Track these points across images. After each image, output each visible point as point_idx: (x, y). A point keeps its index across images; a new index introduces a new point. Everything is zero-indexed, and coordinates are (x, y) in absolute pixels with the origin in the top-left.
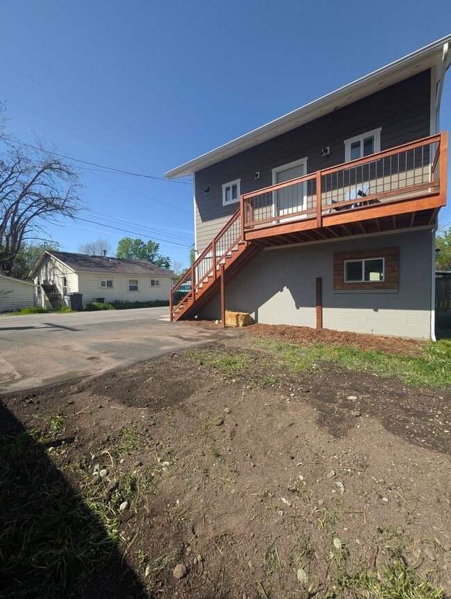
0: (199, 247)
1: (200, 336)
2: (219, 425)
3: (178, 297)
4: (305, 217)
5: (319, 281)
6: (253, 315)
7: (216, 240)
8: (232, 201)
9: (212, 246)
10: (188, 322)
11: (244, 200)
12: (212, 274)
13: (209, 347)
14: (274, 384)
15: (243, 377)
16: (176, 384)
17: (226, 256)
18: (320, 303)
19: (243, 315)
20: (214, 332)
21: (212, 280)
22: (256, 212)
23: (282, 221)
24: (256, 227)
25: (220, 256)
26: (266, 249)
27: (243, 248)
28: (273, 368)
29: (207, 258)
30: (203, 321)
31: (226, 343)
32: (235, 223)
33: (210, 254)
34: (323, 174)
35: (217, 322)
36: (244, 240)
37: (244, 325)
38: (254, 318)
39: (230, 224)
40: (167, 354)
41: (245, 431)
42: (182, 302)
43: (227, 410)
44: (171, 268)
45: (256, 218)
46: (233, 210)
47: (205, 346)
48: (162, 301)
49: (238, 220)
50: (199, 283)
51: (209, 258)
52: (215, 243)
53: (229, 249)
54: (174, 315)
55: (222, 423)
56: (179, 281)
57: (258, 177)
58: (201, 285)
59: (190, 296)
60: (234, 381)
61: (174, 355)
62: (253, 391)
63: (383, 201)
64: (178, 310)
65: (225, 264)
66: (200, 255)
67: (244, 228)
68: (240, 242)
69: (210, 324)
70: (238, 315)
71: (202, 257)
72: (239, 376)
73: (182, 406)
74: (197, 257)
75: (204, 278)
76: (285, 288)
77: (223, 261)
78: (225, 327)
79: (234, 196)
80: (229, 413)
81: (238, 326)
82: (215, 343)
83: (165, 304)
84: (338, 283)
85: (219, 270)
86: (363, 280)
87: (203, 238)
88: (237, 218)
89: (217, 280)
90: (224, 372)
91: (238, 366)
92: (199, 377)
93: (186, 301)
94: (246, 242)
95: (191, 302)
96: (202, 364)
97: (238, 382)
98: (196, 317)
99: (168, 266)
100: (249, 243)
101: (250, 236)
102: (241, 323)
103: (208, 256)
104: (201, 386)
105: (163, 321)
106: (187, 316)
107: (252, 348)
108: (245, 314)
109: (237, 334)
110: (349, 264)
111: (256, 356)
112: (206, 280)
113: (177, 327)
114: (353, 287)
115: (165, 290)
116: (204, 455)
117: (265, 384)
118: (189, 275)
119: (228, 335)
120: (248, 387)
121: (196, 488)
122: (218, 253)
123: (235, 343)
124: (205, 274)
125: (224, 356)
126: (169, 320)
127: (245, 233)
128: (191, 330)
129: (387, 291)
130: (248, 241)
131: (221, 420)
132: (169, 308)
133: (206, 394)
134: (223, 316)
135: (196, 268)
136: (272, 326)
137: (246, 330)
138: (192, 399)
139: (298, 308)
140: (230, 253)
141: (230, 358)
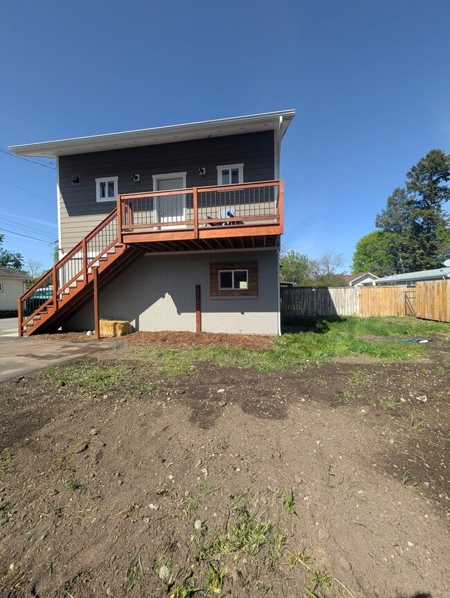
0: (64, 245)
1: (64, 352)
2: (82, 451)
3: (32, 305)
4: (184, 227)
5: (198, 288)
6: (133, 323)
7: (88, 239)
8: (107, 199)
9: (83, 245)
10: (47, 335)
11: (122, 201)
12: (82, 278)
13: (77, 363)
14: (151, 391)
15: (116, 391)
16: (24, 415)
17: (100, 258)
18: (199, 308)
19: (122, 324)
20: (84, 345)
21: (82, 286)
22: (135, 215)
23: (163, 228)
24: (136, 231)
25: (92, 258)
26: (147, 254)
27: (121, 251)
28: (151, 376)
29: (75, 259)
30: (70, 334)
31: (99, 356)
32: (111, 223)
33: (80, 255)
34: (199, 191)
35: (89, 333)
36: (122, 242)
37: (123, 334)
38: (134, 326)
39: (104, 224)
40: (10, 380)
41: (114, 449)
42: (36, 312)
43: (93, 431)
44: (23, 268)
45: (135, 221)
46: (109, 208)
47: (70, 363)
49: (114, 221)
50: (66, 286)
51: (78, 259)
52: (86, 243)
53: (103, 251)
54: (25, 328)
55: (87, 447)
56: (31, 283)
57: (138, 180)
58: (67, 291)
59: (51, 303)
60: (105, 397)
61: (21, 379)
62: (127, 404)
63: (246, 223)
64: (31, 322)
65: (99, 267)
66: (65, 254)
67: (122, 230)
68: (118, 244)
69: (79, 336)
70: (115, 324)
71: (69, 257)
72: (112, 390)
73: (28, 443)
74: (61, 256)
75: (71, 282)
76: (167, 295)
77: (97, 264)
78: (99, 338)
79: (111, 194)
80: (96, 434)
81: (115, 335)
82: (84, 357)
83: (11, 314)
84: (213, 290)
85: (91, 274)
86: (233, 288)
87: (69, 235)
88: (113, 218)
89: (89, 286)
90: (92, 389)
91: (112, 380)
92: (59, 401)
93: (45, 309)
94: (124, 245)
95: (51, 311)
96: (63, 384)
97: (110, 398)
98: (60, 329)
99: (18, 265)
100: (128, 247)
101: (128, 239)
102: (119, 333)
103: (76, 256)
104: (60, 411)
105: (6, 338)
106: (47, 329)
107: (131, 358)
108: (124, 322)
109: (114, 344)
110: (222, 274)
111: (134, 366)
112: (74, 284)
113: (31, 343)
114: (226, 293)
115: (13, 296)
116: (58, 492)
117: (142, 394)
118: (51, 278)
119: (102, 346)
120: (122, 400)
121: (42, 537)
122: (90, 255)
123: (111, 355)
124: (73, 276)
125: (96, 371)
126: (17, 335)
127: (122, 235)
128: (54, 346)
129: (251, 297)
130: (127, 244)
131: (84, 446)
132: (16, 320)
133: (66, 419)
134: (96, 325)
135: (60, 270)
136: (154, 333)
137: (125, 339)
138: (45, 430)
139: (179, 314)
140: (105, 255)
141: (103, 373)
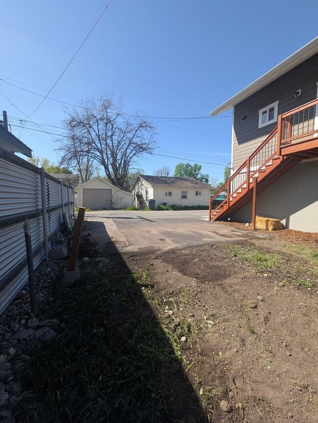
0: (234, 166)
1: (233, 234)
2: (253, 308)
3: (215, 204)
6: (284, 222)
7: (250, 158)
8: (268, 123)
9: (247, 163)
10: (222, 222)
11: (282, 119)
12: (245, 186)
13: (242, 244)
14: (310, 287)
15: (275, 275)
16: (216, 267)
17: (260, 171)
19: (274, 221)
20: (245, 232)
21: (245, 191)
22: (296, 127)
24: (293, 142)
25: (254, 171)
26: (304, 161)
27: (278, 162)
28: (309, 273)
29: (242, 173)
30: (235, 223)
31: (257, 243)
32: (270, 141)
33: (245, 170)
35: (247, 224)
36: (280, 155)
37: (274, 229)
38: (284, 224)
39: (265, 143)
40: (208, 244)
41: (278, 320)
42: (218, 207)
43: (260, 297)
44: (210, 183)
45: (296, 133)
46: (270, 130)
47: (237, 243)
48: (203, 206)
49: (274, 139)
50: (233, 193)
51: (244, 173)
52: (250, 161)
53: (262, 166)
54: (212, 216)
55: (256, 307)
56: (216, 192)
57: (300, 94)
58: (235, 195)
59: (226, 203)
60: (266, 275)
61: (213, 245)
62: (285, 288)
64: (215, 213)
65: (258, 177)
66: (235, 171)
67: (281, 144)
68: (276, 157)
69: (241, 225)
70: (268, 221)
71: (238, 173)
72: (270, 272)
73: (221, 285)
74: (232, 173)
75: (238, 189)
77: (257, 175)
78: (255, 229)
79: (271, 118)
80: (262, 301)
81: (267, 229)
82: (246, 241)
83: (206, 208)
85: (252, 183)
87: (238, 158)
88: (273, 137)
89: (250, 191)
90: (255, 265)
91: (269, 263)
92: (233, 266)
93: (222, 206)
94: (281, 157)
95: (226, 208)
96: (235, 256)
97: (269, 277)
98: (229, 219)
99: (207, 181)
100: (285, 157)
101: (286, 151)
102: (271, 228)
103: (242, 171)
104: (235, 273)
105: (204, 221)
106: (222, 218)
107: (284, 250)
108: (275, 220)
109: (265, 236)
111: (288, 258)
112: (240, 191)
113: (214, 225)
115: (205, 198)
116: (241, 327)
117: (300, 285)
118: (226, 186)
119: (257, 236)
120: (280, 284)
121: (235, 350)
122: (252, 169)
123: (266, 244)
124: (239, 185)
125: (256, 252)
126: (208, 220)
127: (281, 149)
128: (225, 228)
130: (283, 156)
131: (254, 305)
132: (208, 211)
133: (240, 280)
134: (253, 220)
135: (232, 182)
136: (306, 233)
137: (276, 234)
138: (228, 281)
140: (264, 168)
141: (260, 256)
